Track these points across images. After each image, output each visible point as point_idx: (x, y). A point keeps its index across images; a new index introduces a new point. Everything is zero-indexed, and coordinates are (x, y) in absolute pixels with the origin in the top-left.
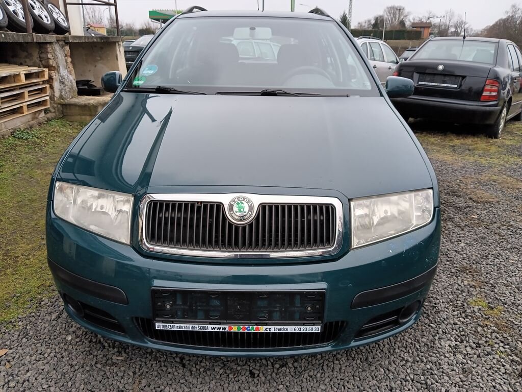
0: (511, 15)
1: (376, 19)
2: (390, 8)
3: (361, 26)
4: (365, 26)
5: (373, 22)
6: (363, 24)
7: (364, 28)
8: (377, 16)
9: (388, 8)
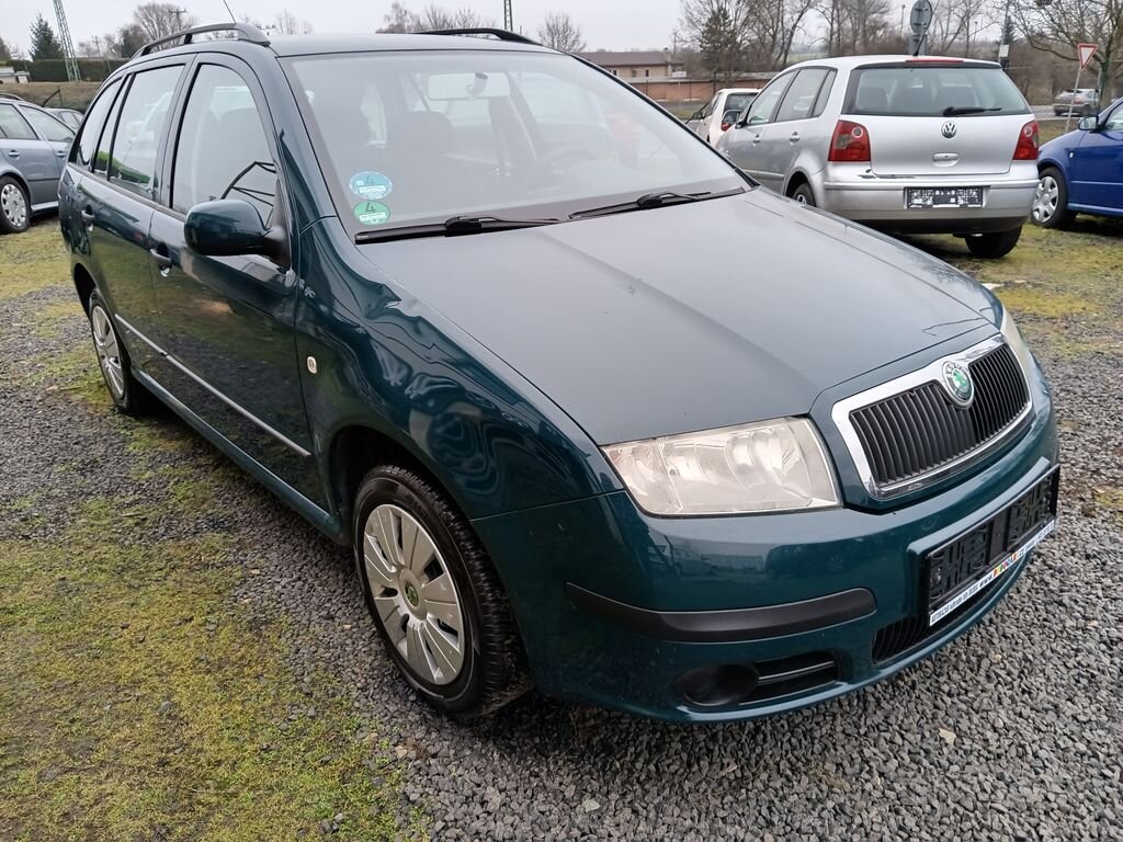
0: (395, 24)
1: (125, 34)
2: (147, 8)
3: (89, 50)
4: (98, 51)
5: (118, 40)
6: (93, 46)
7: (97, 55)
8: (126, 28)
9: (140, 9)
